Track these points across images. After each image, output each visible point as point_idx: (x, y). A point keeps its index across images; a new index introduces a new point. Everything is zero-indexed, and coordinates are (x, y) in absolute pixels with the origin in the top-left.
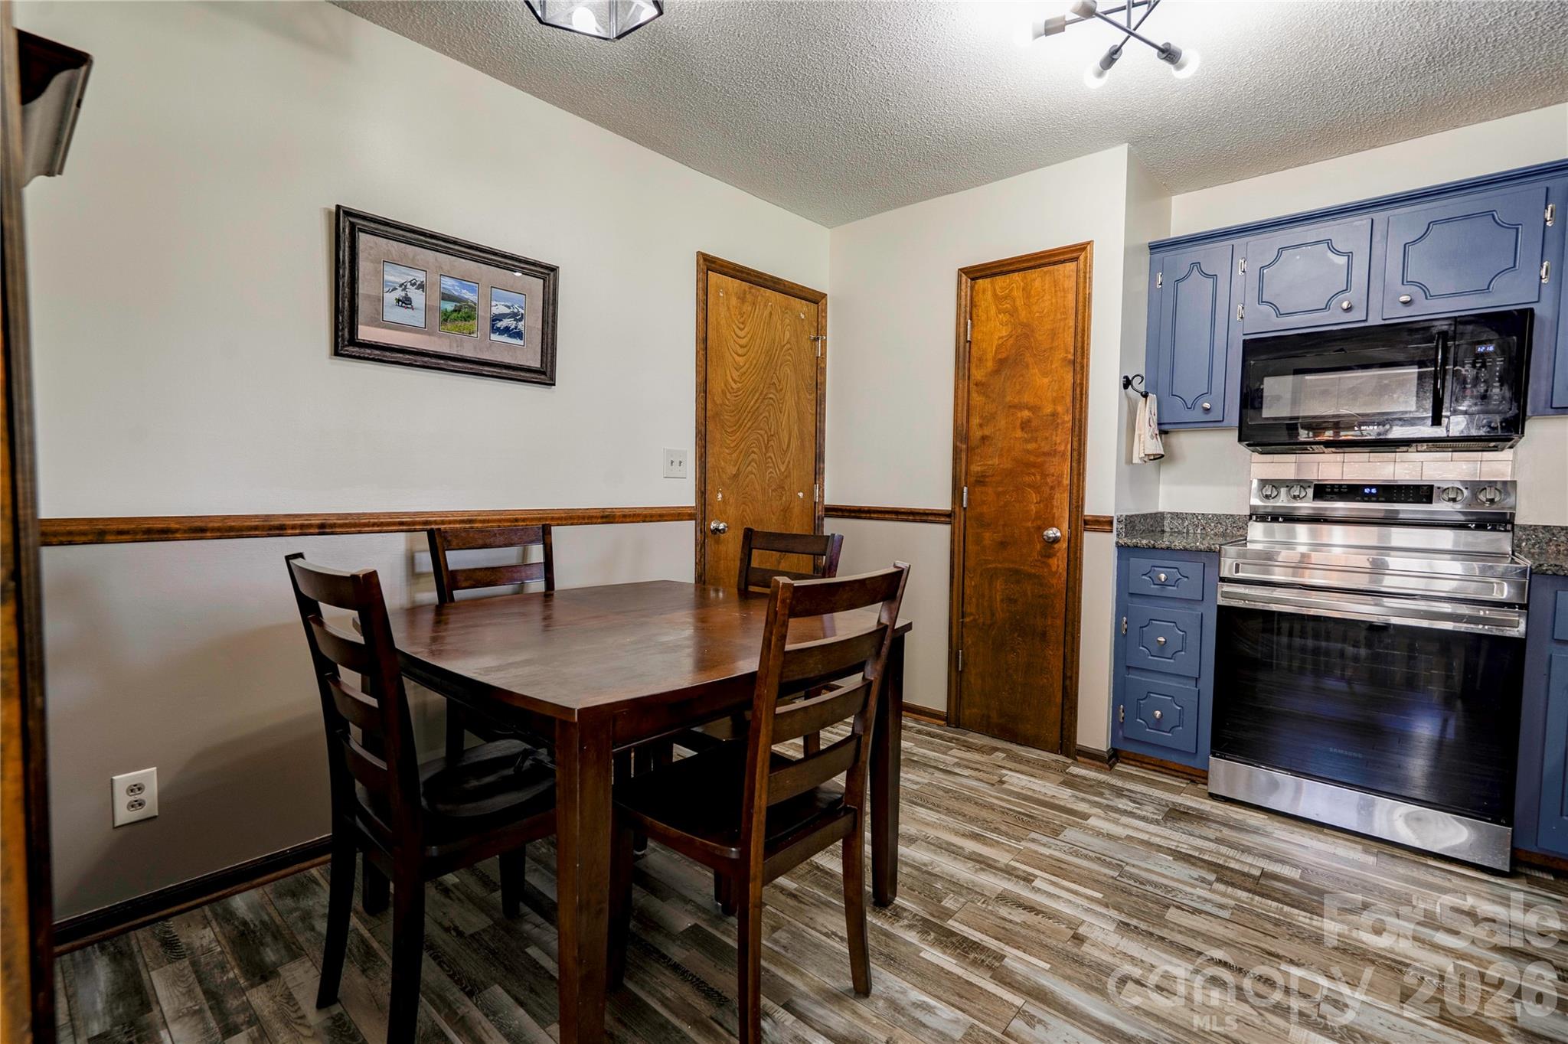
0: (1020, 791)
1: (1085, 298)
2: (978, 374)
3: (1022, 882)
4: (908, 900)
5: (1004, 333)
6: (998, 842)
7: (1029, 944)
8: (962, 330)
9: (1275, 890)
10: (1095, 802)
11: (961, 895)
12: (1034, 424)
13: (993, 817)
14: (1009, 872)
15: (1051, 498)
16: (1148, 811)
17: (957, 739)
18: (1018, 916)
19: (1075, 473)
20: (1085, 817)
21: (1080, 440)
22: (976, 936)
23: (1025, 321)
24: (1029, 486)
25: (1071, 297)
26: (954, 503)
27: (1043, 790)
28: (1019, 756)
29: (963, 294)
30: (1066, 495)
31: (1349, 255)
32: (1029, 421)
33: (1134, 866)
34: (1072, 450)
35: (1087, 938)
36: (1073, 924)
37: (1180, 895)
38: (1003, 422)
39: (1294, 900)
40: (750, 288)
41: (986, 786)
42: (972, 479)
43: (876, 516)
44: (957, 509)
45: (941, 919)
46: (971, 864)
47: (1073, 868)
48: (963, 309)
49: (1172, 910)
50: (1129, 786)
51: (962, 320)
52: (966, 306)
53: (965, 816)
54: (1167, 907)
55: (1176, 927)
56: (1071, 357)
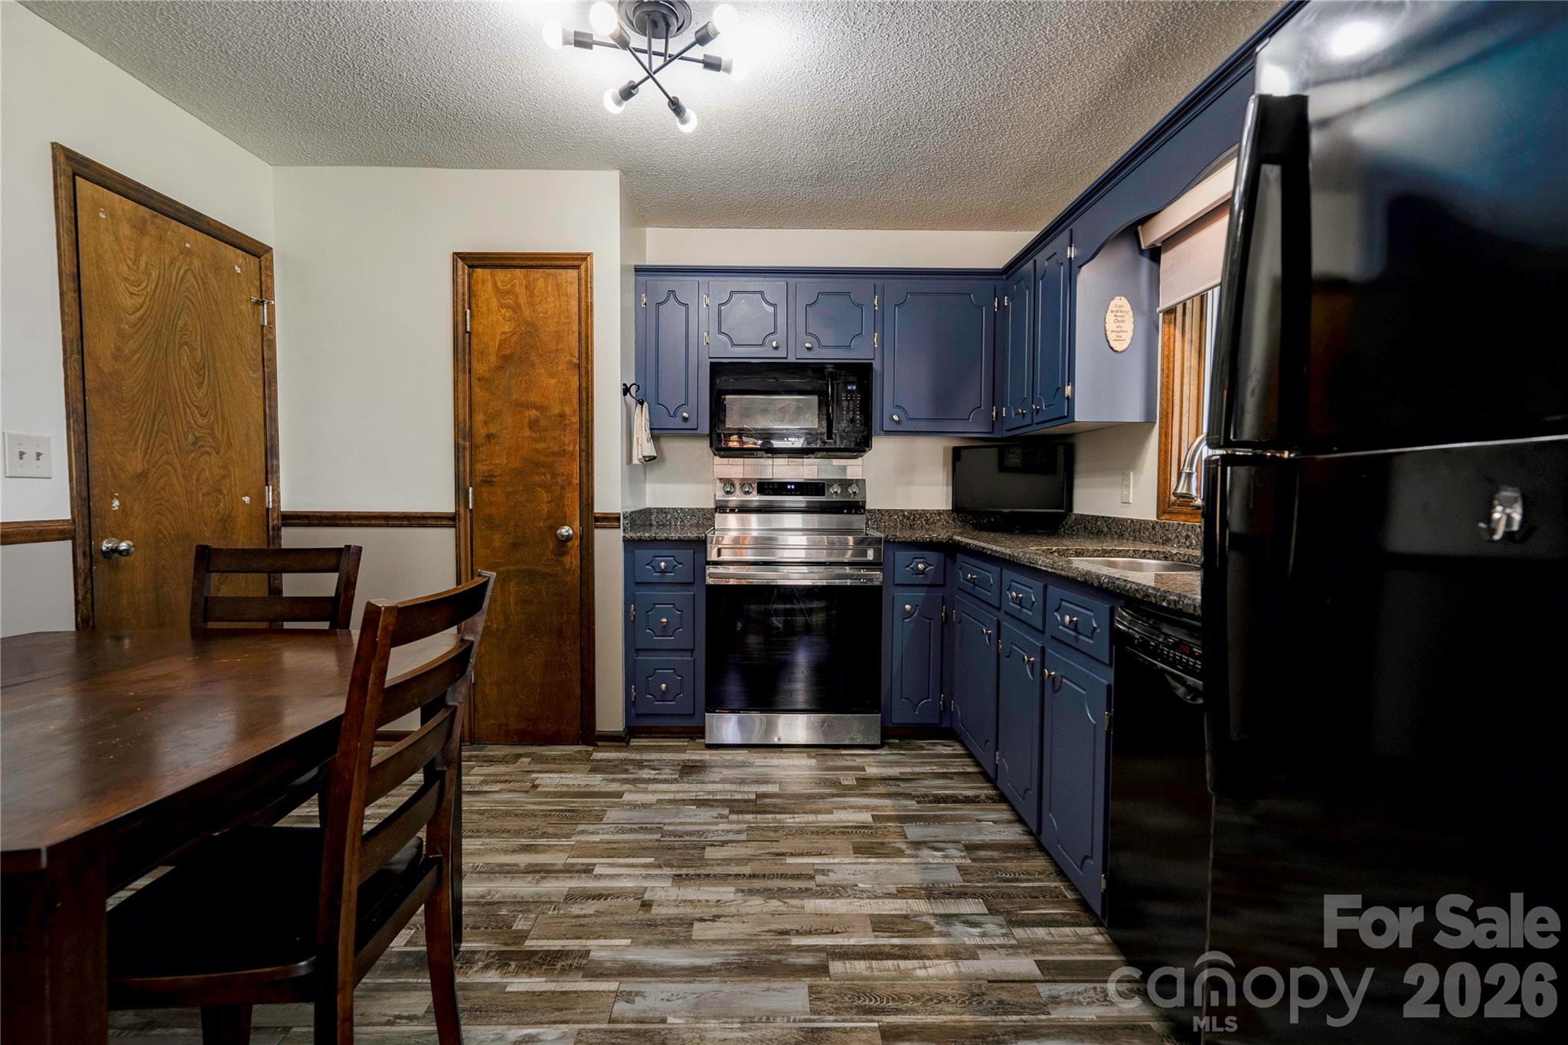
0: (555, 789)
1: (587, 306)
2: (480, 368)
3: (584, 875)
4: (475, 941)
5: (507, 329)
6: (549, 846)
7: (608, 929)
8: (460, 319)
9: (768, 805)
10: (624, 779)
11: (530, 911)
12: (543, 423)
13: (536, 823)
14: (569, 870)
15: (562, 497)
16: (667, 773)
17: (476, 756)
18: (590, 908)
19: (584, 472)
20: (620, 795)
21: (587, 441)
22: (556, 945)
23: (529, 319)
24: (540, 485)
25: (574, 303)
26: (457, 504)
27: (576, 782)
28: (545, 756)
29: (460, 280)
30: (577, 494)
31: (774, 305)
32: (537, 421)
33: (670, 824)
34: (581, 451)
35: (653, 901)
36: (638, 894)
37: (710, 835)
38: (510, 420)
39: (780, 808)
40: (153, 216)
41: (521, 795)
42: (478, 479)
43: (358, 522)
44: (462, 511)
45: (517, 944)
46: (530, 877)
47: (623, 845)
48: (460, 296)
49: (708, 849)
50: (645, 757)
51: (460, 308)
52: (463, 294)
53: (509, 831)
54: (704, 848)
55: (715, 862)
56: (576, 361)
